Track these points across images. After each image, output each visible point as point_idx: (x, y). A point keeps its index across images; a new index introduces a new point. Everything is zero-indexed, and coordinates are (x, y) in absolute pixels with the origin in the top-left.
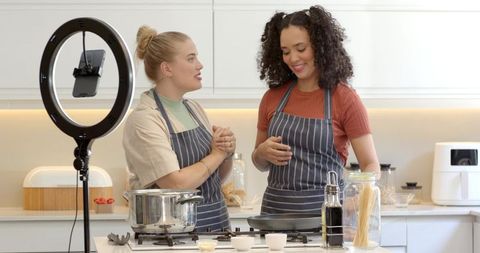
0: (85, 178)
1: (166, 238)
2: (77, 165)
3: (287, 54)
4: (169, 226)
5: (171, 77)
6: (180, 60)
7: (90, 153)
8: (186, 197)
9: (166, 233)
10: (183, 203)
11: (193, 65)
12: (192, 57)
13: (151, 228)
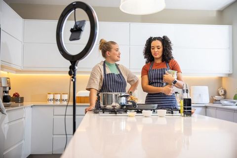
0: (74, 80)
1: (114, 111)
2: (70, 73)
3: (153, 49)
4: (116, 106)
5: (110, 57)
6: (113, 51)
7: (76, 68)
8: (123, 95)
9: (114, 109)
10: (121, 97)
11: (117, 53)
12: (117, 50)
13: (109, 107)
